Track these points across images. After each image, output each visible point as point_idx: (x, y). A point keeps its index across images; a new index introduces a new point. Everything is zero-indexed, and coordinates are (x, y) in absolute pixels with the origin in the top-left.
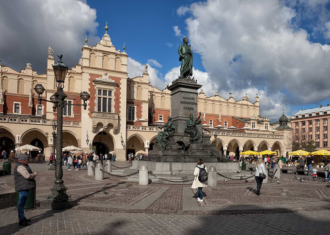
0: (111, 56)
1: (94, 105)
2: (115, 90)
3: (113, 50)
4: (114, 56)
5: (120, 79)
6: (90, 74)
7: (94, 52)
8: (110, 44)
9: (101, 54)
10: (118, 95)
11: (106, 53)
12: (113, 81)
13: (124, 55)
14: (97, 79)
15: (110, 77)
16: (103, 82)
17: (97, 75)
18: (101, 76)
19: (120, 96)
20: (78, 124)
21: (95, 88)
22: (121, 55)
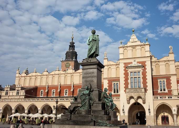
0: (137, 48)
1: (128, 84)
2: (142, 71)
3: (139, 43)
4: (139, 47)
5: (145, 62)
6: (125, 63)
7: (126, 48)
8: (137, 40)
9: (131, 48)
10: (144, 74)
11: (134, 47)
12: (140, 65)
13: (147, 44)
14: (129, 65)
15: (138, 62)
16: (133, 67)
17: (128, 63)
18: (132, 63)
19: (146, 74)
20: (119, 99)
21: (128, 72)
22: (144, 45)
